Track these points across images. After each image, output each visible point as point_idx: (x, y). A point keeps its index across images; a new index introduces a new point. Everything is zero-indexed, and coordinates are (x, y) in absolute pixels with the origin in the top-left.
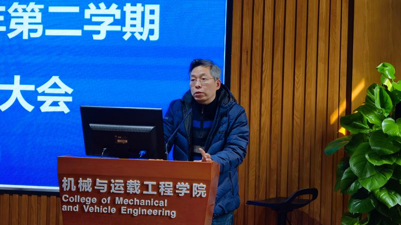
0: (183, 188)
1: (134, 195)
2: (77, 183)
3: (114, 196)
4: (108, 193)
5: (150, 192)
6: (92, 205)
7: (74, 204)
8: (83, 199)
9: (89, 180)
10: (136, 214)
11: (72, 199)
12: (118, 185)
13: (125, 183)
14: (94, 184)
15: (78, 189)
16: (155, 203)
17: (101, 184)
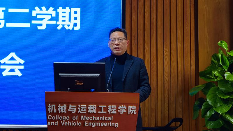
1: (93, 114)
2: (57, 108)
3: (80, 115)
4: (77, 113)
6: (66, 121)
7: (55, 121)
8: (61, 118)
9: (65, 106)
10: (94, 126)
11: (54, 118)
13: (87, 107)
14: (68, 108)
15: (58, 111)
16: (106, 118)
17: (72, 108)
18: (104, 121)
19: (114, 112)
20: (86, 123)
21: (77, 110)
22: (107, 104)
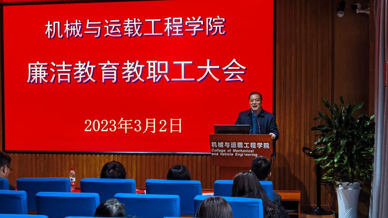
0: (260, 145)
1: (240, 148)
2: (217, 144)
3: (232, 149)
4: (230, 148)
5: (247, 147)
6: (224, 153)
7: (216, 152)
8: (220, 151)
9: (222, 143)
10: (241, 156)
11: (216, 151)
12: (234, 145)
13: (237, 144)
14: (224, 144)
15: (218, 146)
16: (249, 151)
17: (227, 144)
18: (248, 153)
19: (254, 147)
20: (236, 154)
21: (230, 146)
22: (250, 142)
